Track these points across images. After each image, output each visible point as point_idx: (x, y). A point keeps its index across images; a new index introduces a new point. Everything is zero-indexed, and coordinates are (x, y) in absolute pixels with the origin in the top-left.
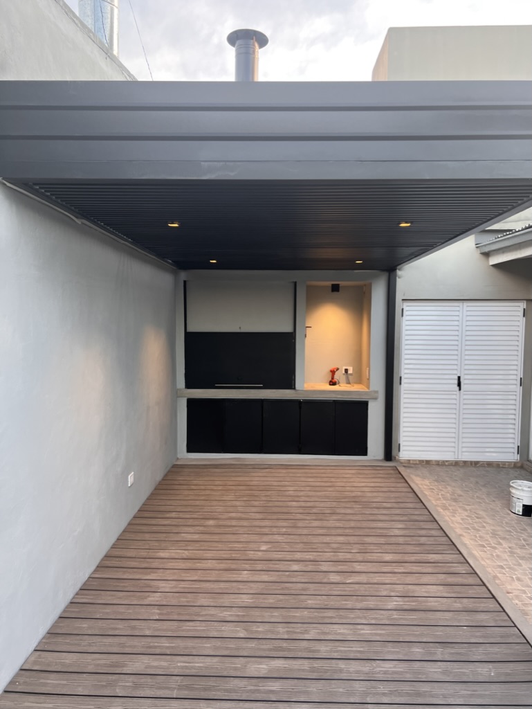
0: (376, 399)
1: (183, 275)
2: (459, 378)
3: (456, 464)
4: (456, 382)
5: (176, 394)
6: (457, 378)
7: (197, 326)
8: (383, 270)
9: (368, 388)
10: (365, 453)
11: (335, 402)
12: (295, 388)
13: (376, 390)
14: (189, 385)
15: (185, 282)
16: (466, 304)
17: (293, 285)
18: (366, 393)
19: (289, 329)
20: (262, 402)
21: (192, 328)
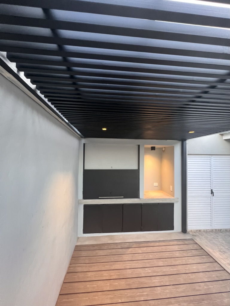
1: (84, 141)
3: (212, 231)
4: (210, 192)
6: (211, 190)
7: (90, 166)
8: (179, 140)
9: (174, 196)
10: (173, 229)
12: (139, 198)
13: (177, 197)
14: (85, 197)
15: (84, 144)
16: (213, 156)
17: (137, 147)
18: (173, 199)
19: (136, 168)
20: (123, 205)
21: (87, 167)
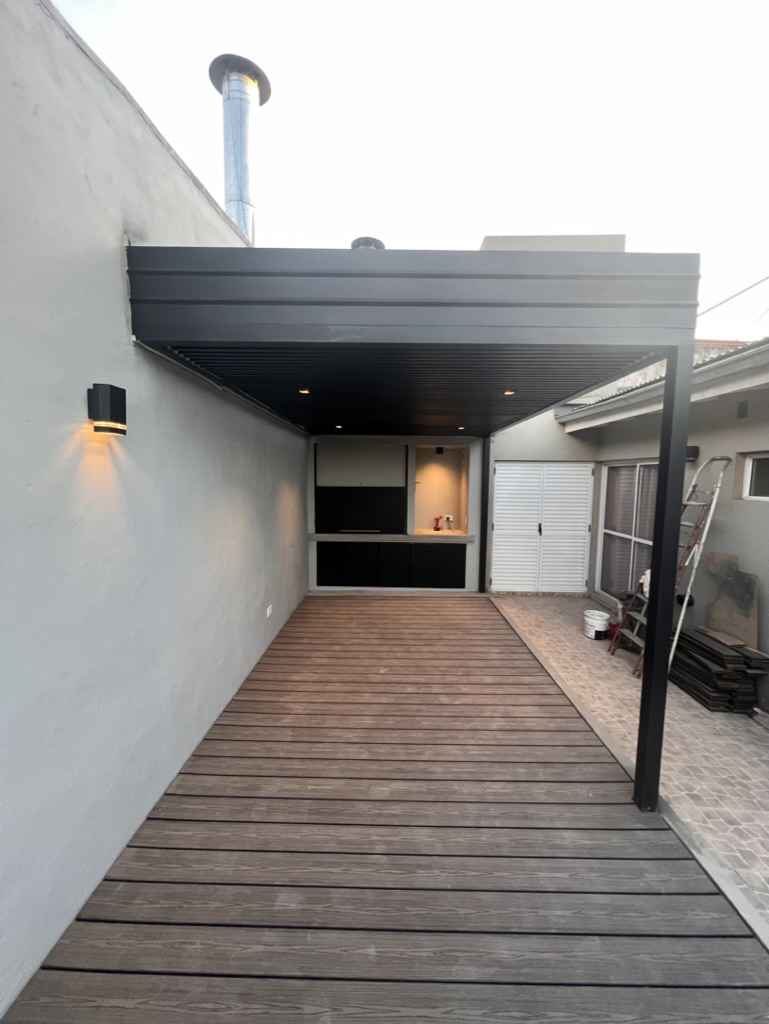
0: (472, 542)
1: (314, 439)
2: (540, 525)
3: (537, 595)
4: (537, 528)
5: (307, 538)
6: (538, 525)
7: (324, 482)
8: (480, 436)
9: (466, 533)
12: (406, 534)
13: (473, 535)
14: (319, 530)
15: (315, 445)
16: (547, 465)
17: (405, 448)
18: (464, 537)
19: (401, 484)
20: (379, 545)
21: (321, 483)
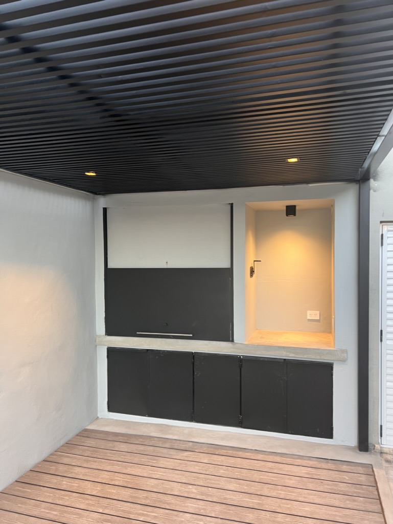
0: (344, 361)
1: (103, 201)
8: (351, 181)
10: (329, 434)
11: (286, 363)
12: (233, 341)
13: (344, 348)
14: (110, 332)
15: (105, 210)
17: (229, 207)
18: (330, 352)
19: (226, 264)
21: (114, 264)
